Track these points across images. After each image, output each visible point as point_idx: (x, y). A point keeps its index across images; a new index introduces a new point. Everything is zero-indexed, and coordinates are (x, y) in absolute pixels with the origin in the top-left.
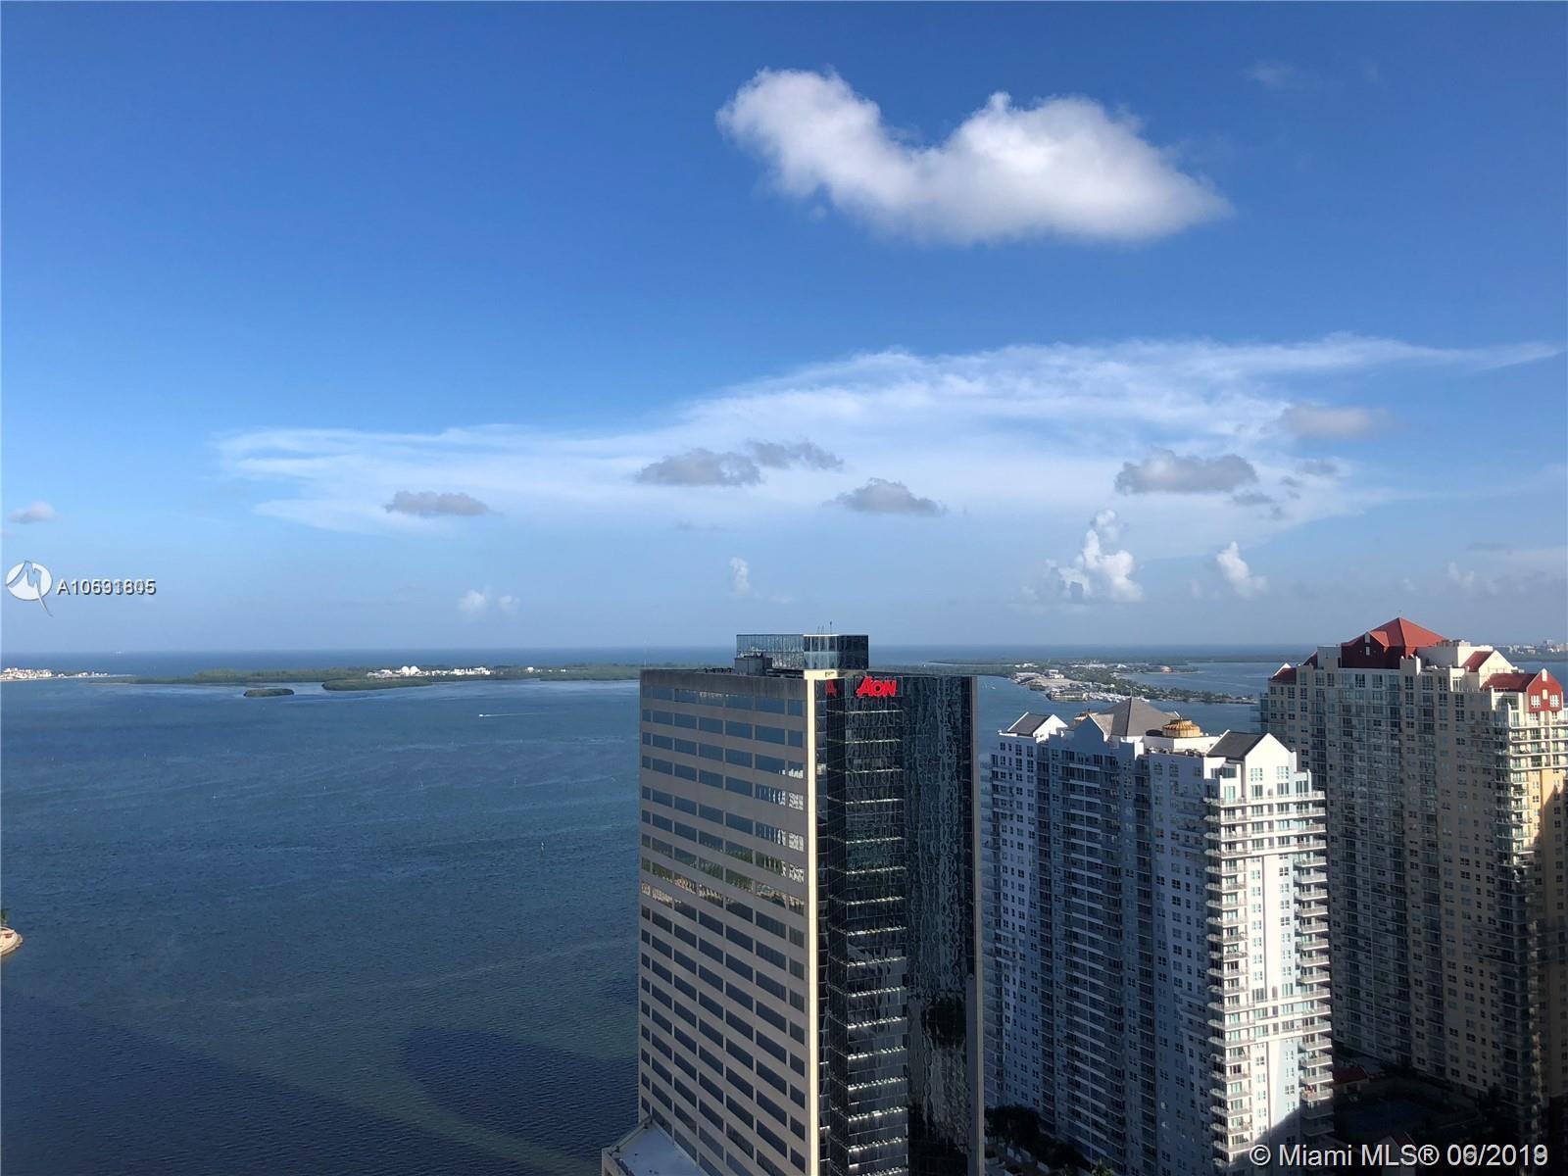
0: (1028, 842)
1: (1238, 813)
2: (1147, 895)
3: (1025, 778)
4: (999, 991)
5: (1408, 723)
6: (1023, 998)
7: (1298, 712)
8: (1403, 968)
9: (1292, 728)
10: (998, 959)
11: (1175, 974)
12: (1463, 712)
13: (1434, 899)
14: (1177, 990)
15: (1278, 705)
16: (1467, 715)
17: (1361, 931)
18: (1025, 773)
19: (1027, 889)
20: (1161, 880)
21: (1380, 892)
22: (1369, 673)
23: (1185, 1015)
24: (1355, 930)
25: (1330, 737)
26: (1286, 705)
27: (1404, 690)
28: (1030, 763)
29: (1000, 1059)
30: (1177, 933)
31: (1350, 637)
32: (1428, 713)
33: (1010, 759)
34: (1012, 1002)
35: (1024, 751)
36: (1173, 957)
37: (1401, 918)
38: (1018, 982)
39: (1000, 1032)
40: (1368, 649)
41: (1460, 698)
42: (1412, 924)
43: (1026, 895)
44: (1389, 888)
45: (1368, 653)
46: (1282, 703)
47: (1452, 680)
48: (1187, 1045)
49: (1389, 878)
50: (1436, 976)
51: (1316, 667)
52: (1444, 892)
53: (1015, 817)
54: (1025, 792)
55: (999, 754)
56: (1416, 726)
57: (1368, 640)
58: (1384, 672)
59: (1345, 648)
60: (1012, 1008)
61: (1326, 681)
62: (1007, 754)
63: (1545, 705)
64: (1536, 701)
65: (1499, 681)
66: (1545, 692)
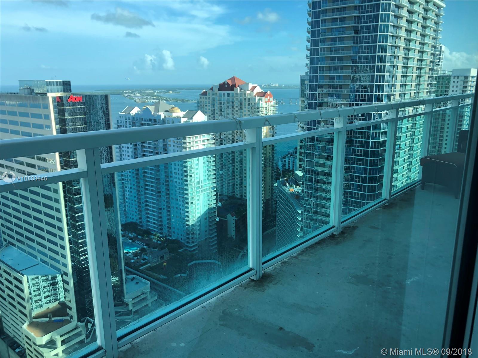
3: (128, 127)
4: (124, 191)
5: (236, 107)
6: (131, 192)
7: (208, 104)
8: (233, 172)
9: (206, 109)
10: (123, 181)
11: (175, 180)
12: (249, 103)
14: (176, 184)
15: (202, 102)
16: (251, 104)
17: (224, 164)
18: (128, 125)
22: (226, 92)
23: (178, 191)
24: (222, 164)
25: (216, 111)
26: (204, 102)
27: (235, 97)
28: (129, 122)
29: (125, 210)
30: (175, 169)
31: (221, 82)
32: (241, 104)
33: (123, 121)
34: (128, 193)
35: (127, 118)
36: (174, 175)
37: (233, 160)
38: (129, 187)
39: (124, 202)
40: (226, 85)
41: (249, 99)
42: (236, 161)
45: (226, 87)
46: (203, 102)
47: (247, 94)
48: (179, 198)
50: (241, 173)
51: (212, 91)
55: (120, 119)
56: (238, 107)
57: (226, 83)
58: (230, 92)
59: (220, 85)
60: (128, 195)
61: (215, 95)
62: (122, 119)
63: (269, 101)
64: (267, 99)
65: (258, 94)
66: (269, 97)
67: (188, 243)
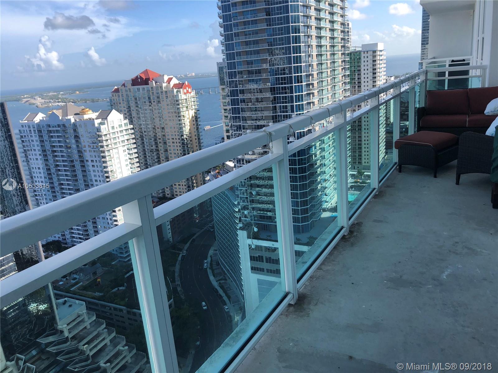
0: (39, 157)
1: (108, 135)
2: (83, 166)
3: (33, 136)
5: (153, 101)
7: (121, 102)
9: (120, 107)
12: (167, 96)
13: (166, 151)
15: (115, 100)
16: (169, 97)
17: (148, 164)
18: (33, 134)
19: (42, 173)
20: (87, 161)
21: (152, 152)
22: (141, 87)
25: (132, 108)
26: (117, 100)
27: (151, 92)
28: (34, 130)
30: (95, 176)
31: (133, 76)
32: (158, 97)
33: (26, 130)
40: (139, 79)
41: (166, 92)
43: (42, 175)
44: (154, 150)
45: (139, 81)
46: (116, 99)
47: (163, 87)
49: (154, 147)
51: (125, 87)
52: (169, 148)
53: (33, 150)
54: (35, 141)
55: (22, 129)
56: (156, 102)
57: (139, 77)
58: (145, 86)
59: (133, 80)
61: (128, 91)
62: (24, 128)
63: (188, 92)
64: (185, 91)
65: (175, 86)
66: (187, 88)
67: (122, 253)
